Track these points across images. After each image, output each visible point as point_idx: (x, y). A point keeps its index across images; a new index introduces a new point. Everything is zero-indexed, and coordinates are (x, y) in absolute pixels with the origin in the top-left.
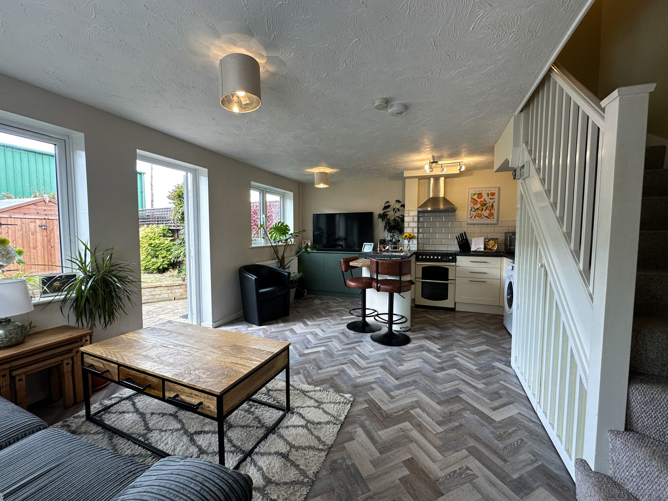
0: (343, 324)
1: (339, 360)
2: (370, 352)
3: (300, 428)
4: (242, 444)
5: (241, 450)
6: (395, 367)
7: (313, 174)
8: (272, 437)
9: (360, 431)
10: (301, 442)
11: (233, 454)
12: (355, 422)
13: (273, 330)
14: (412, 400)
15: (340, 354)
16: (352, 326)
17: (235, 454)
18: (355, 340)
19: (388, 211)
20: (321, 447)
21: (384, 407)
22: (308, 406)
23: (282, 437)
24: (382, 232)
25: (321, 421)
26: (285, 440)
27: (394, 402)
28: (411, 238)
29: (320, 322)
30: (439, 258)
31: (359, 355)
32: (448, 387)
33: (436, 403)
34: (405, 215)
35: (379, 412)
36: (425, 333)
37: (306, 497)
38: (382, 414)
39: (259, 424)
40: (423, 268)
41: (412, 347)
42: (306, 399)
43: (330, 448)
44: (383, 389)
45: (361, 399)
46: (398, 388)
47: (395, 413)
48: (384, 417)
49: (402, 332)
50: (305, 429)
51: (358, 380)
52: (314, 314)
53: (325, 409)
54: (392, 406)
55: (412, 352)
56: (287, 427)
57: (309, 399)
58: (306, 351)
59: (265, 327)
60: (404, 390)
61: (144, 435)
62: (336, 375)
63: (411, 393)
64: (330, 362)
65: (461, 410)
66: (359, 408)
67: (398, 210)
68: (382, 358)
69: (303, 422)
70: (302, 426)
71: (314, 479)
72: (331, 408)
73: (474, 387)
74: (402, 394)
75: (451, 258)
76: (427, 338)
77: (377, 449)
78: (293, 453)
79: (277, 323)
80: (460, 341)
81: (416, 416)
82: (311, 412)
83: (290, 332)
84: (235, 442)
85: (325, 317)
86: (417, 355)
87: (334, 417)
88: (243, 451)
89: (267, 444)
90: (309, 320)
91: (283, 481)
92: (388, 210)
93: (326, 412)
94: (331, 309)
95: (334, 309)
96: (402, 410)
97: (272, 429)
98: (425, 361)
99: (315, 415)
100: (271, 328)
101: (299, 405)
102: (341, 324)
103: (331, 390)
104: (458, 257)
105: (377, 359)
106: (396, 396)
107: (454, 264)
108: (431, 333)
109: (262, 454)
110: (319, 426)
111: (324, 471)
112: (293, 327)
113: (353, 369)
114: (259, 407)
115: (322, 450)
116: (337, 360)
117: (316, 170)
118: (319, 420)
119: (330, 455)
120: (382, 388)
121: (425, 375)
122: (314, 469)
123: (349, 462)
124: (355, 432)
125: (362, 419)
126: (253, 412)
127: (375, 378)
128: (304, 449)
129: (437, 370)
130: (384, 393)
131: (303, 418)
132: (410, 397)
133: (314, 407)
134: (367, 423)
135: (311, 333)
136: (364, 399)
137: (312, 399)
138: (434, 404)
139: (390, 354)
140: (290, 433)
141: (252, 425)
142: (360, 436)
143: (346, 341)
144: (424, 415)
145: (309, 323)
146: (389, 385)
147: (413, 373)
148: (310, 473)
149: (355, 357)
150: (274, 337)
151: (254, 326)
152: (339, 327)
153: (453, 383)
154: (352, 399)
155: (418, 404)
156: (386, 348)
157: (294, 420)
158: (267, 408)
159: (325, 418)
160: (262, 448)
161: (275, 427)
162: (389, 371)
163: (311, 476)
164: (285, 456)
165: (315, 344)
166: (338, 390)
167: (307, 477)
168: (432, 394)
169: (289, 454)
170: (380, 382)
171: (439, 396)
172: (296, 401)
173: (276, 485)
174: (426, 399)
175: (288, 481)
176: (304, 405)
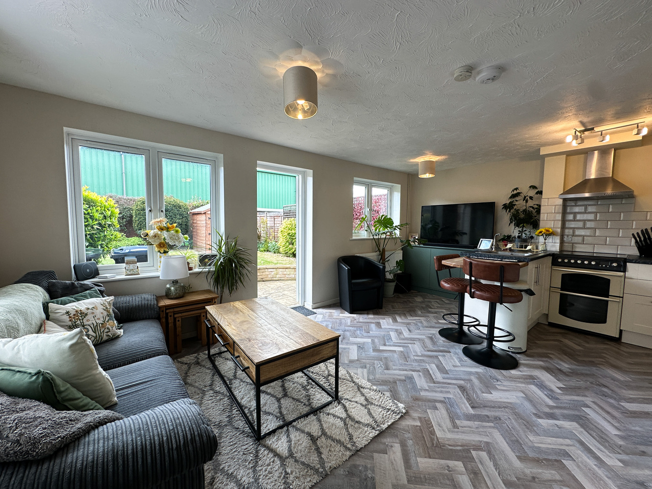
0: (436, 328)
1: (412, 365)
2: (454, 366)
3: (339, 419)
4: (287, 414)
5: (284, 418)
6: (479, 392)
7: (417, 164)
8: (312, 417)
9: (397, 448)
10: (333, 432)
11: (277, 419)
12: (397, 436)
13: (361, 320)
14: (481, 439)
15: (416, 360)
16: (444, 333)
17: (278, 419)
18: (442, 348)
19: (517, 201)
20: (349, 446)
21: (439, 434)
22: (356, 402)
23: (319, 420)
24: (506, 226)
25: (361, 421)
26: (321, 425)
27: (454, 432)
28: (549, 234)
29: (411, 321)
30: (593, 263)
31: (437, 367)
32: (548, 443)
33: (516, 456)
34: (542, 205)
35: (430, 437)
36: (547, 361)
37: (314, 485)
38: (432, 440)
39: (307, 401)
40: (564, 276)
41: (516, 375)
42: (359, 394)
43: (357, 451)
44: (449, 414)
45: (415, 415)
46: (469, 418)
47: (450, 445)
48: (433, 444)
49: (510, 353)
50: (343, 422)
51: (423, 393)
52: (410, 311)
53: (371, 411)
54: (449, 436)
55: (512, 381)
56: (328, 414)
57: (360, 395)
58: (382, 348)
59: (355, 315)
60: (476, 423)
61: (231, 380)
62: (400, 380)
63: (485, 430)
64: (401, 365)
65: (555, 481)
66: (408, 423)
67: (531, 198)
68: (466, 377)
69: (344, 415)
70: (341, 418)
71: (329, 473)
72: (378, 413)
73: (597, 458)
74: (470, 427)
75: (615, 265)
76: (548, 370)
77: (407, 475)
78: (322, 440)
79: (368, 314)
80: (605, 386)
81: (477, 460)
82: (356, 409)
83: (376, 324)
84: (283, 410)
85: (419, 316)
86: (520, 387)
87: (376, 422)
88: (285, 420)
89: (305, 422)
90: (400, 317)
91: (303, 460)
92: (517, 198)
93: (370, 414)
94: (430, 310)
95: (433, 310)
96: (461, 446)
97: (315, 411)
98: (528, 398)
99: (358, 413)
100: (360, 317)
101: (348, 397)
102: (433, 327)
103: (388, 394)
104: (629, 265)
105: (459, 376)
106: (462, 427)
107: (622, 274)
108: (557, 364)
109: (297, 429)
110: (357, 425)
111: (342, 470)
112: (381, 321)
113: (423, 379)
114: (314, 387)
115: (349, 449)
116: (410, 365)
117: (420, 160)
118: (360, 419)
119: (355, 458)
120: (447, 411)
121: (518, 416)
122: (333, 463)
123: (369, 474)
124: (392, 446)
125: (406, 436)
126: (308, 390)
127: (444, 398)
128: (333, 440)
129: (542, 415)
130: (448, 417)
131: (346, 411)
132: (480, 435)
133: (361, 404)
134: (410, 442)
135: (396, 330)
136: (419, 415)
137: (364, 396)
138: (512, 456)
139: (479, 375)
140: (328, 420)
141: (302, 400)
142: (394, 453)
143: (431, 347)
144: (490, 464)
145: (399, 319)
146: (458, 411)
147: (500, 407)
148: (327, 466)
149: (433, 368)
150: (358, 327)
151: (346, 312)
152: (430, 330)
153: (560, 441)
154: (404, 411)
155: (488, 448)
156: (477, 367)
157: (337, 410)
158: (320, 390)
159: (366, 419)
160: (300, 424)
161: (318, 410)
162: (467, 395)
163: (326, 469)
164: (313, 439)
165: (394, 343)
166: (395, 397)
167: (323, 468)
168: (515, 443)
169: (319, 439)
170: (448, 404)
171: (526, 449)
172: (348, 392)
173: (295, 461)
174: (503, 444)
175: (306, 463)
176: (353, 400)
